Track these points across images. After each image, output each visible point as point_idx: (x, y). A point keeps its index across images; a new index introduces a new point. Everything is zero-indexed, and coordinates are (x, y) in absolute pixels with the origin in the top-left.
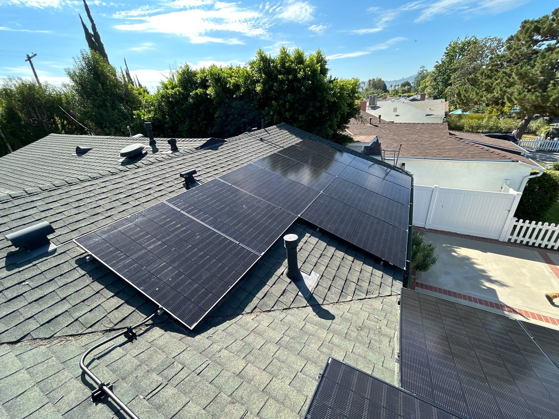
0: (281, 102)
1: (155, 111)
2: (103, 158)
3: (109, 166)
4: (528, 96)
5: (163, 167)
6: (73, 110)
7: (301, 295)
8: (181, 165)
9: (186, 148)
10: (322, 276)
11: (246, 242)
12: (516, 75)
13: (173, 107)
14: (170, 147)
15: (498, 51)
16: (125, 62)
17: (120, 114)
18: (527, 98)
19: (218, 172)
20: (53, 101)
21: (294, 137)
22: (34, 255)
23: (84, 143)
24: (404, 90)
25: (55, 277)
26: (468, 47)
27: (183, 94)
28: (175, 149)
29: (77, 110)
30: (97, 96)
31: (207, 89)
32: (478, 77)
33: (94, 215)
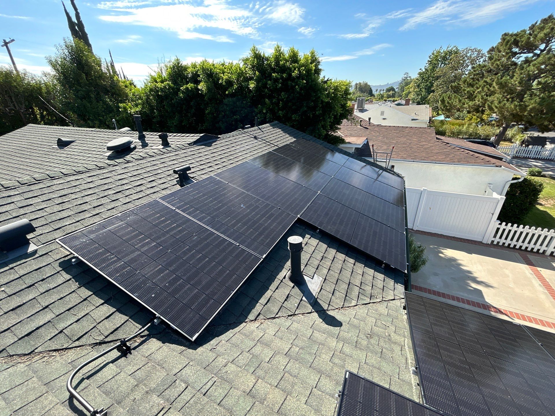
0: (274, 100)
1: (143, 104)
2: (88, 151)
3: (94, 159)
4: (508, 104)
5: (154, 163)
6: (54, 101)
7: (306, 300)
8: (173, 161)
9: (178, 143)
10: (325, 279)
11: (246, 243)
12: (497, 84)
13: (162, 102)
14: (161, 142)
15: (477, 61)
16: (110, 54)
17: (105, 106)
18: (506, 106)
19: (213, 169)
20: (32, 91)
21: (288, 136)
22: (11, 256)
23: (65, 135)
24: (389, 95)
25: (36, 282)
26: (449, 56)
27: (173, 88)
28: (166, 144)
29: (58, 101)
30: (80, 86)
31: (199, 84)
32: (460, 85)
33: (79, 213)
